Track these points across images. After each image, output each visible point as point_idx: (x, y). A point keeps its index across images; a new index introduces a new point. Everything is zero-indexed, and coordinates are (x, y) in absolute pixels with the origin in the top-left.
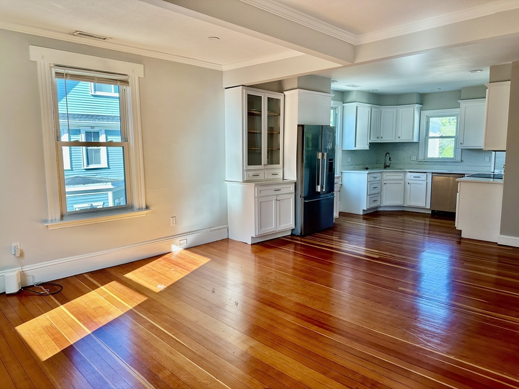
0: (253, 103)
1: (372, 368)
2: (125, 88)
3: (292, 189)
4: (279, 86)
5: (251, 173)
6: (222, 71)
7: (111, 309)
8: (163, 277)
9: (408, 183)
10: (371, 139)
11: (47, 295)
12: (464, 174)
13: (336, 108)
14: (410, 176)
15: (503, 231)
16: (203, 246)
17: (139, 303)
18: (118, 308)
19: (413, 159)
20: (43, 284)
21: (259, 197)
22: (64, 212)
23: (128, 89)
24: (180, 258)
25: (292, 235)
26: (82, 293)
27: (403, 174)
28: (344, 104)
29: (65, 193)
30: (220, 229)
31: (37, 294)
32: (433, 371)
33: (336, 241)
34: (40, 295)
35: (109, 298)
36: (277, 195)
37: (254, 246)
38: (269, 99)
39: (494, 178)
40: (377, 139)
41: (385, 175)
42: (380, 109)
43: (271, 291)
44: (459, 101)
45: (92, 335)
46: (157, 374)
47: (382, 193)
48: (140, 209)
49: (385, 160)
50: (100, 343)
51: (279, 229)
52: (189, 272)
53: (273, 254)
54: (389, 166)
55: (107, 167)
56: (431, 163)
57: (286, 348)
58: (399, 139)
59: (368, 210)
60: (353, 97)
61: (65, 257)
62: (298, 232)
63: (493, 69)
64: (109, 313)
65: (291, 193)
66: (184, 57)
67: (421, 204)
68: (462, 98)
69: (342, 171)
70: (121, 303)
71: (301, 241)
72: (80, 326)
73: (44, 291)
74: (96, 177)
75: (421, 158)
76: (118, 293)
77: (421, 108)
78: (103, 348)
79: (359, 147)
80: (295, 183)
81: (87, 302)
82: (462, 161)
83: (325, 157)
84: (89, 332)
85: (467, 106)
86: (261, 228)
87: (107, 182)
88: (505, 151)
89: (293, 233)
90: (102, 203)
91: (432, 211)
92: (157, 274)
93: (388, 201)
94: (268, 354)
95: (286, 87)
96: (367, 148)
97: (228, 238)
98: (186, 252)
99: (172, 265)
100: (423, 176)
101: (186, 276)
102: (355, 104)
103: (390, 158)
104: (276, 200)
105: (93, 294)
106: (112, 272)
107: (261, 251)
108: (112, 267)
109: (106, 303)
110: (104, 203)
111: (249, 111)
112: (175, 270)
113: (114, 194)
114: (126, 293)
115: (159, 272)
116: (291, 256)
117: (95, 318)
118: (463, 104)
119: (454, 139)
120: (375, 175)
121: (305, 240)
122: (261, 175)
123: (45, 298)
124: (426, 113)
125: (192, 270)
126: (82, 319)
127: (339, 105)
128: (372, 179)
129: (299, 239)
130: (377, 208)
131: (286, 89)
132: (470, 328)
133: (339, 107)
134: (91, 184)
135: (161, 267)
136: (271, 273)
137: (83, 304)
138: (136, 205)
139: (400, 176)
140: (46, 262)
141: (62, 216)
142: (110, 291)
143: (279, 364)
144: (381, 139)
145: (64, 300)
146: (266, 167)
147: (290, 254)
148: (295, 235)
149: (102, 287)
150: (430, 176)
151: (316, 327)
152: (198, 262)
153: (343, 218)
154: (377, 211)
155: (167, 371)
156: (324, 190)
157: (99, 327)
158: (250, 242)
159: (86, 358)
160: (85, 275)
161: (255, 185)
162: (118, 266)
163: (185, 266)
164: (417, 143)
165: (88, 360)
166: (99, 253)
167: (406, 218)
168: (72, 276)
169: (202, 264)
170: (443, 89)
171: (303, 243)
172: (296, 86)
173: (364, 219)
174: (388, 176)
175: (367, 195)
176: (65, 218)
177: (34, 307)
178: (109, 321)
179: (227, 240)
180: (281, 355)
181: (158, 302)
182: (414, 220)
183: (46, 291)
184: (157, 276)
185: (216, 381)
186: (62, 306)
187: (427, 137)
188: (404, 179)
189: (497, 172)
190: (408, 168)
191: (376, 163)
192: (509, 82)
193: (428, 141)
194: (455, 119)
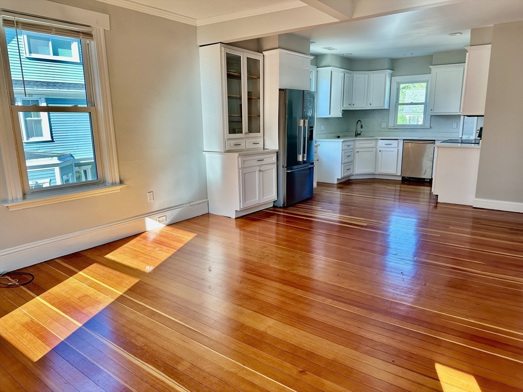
0: (232, 63)
1: (400, 339)
2: (88, 42)
3: (274, 159)
4: (257, 45)
5: (233, 142)
6: (196, 27)
7: (100, 297)
8: (149, 258)
9: (380, 151)
10: (344, 106)
11: (17, 286)
12: (434, 140)
14: (381, 143)
15: (479, 194)
16: (184, 222)
17: (129, 287)
18: (108, 296)
19: (383, 126)
20: (8, 274)
21: (243, 168)
22: (27, 190)
23: (93, 44)
24: (163, 236)
25: (274, 206)
26: (58, 281)
27: (374, 142)
28: (319, 69)
29: (26, 168)
30: (200, 204)
31: (4, 286)
32: (460, 337)
33: (320, 211)
34: (7, 287)
35: (92, 285)
36: (260, 166)
37: (239, 220)
38: (248, 58)
39: (462, 143)
40: (348, 106)
41: (357, 143)
42: (352, 75)
43: (271, 265)
44: (430, 67)
45: (84, 328)
46: (175, 366)
47: (354, 162)
48: (114, 184)
49: (357, 129)
50: (97, 336)
51: (262, 202)
52: (175, 251)
53: (257, 227)
54: (360, 135)
55: (51, 140)
56: (400, 130)
57: (307, 325)
58: (370, 106)
59: (342, 178)
60: (327, 61)
61: (31, 242)
62: (281, 203)
63: (474, 32)
64: (99, 302)
65: (273, 163)
66: (154, 8)
67: (393, 171)
68: (433, 64)
70: (109, 289)
71: (284, 212)
72: (67, 319)
73: (11, 282)
74: (39, 151)
75: (391, 125)
76: (103, 278)
77: (392, 74)
78: (103, 343)
79: (333, 115)
80: (277, 152)
81: (68, 291)
82: (431, 127)
83: (306, 125)
84: (80, 325)
85: (439, 72)
86: (245, 201)
87: (52, 157)
88: (483, 116)
89: (276, 205)
90: (48, 180)
91: (403, 177)
92: (141, 255)
93: (360, 170)
94: (291, 333)
95: (266, 46)
96: (340, 115)
97: (208, 213)
98: (169, 228)
99: (156, 244)
100: (395, 143)
101: (173, 255)
102: (329, 68)
103: (362, 126)
104: (260, 171)
105: (72, 281)
106: (89, 255)
107: (247, 224)
108: (86, 250)
109: (91, 291)
110: (51, 180)
111: (228, 72)
112: (160, 250)
113: (62, 169)
114: (112, 278)
115: (142, 253)
116: (274, 227)
117: (83, 308)
118: (435, 69)
119: (423, 105)
120: (348, 143)
121: (289, 211)
122: (242, 144)
123: (15, 289)
124: (396, 79)
125: (178, 248)
126: (68, 311)
127: (313, 69)
128: (346, 147)
129: (281, 210)
130: (349, 176)
131: (265, 49)
132: (478, 290)
133: (314, 72)
134: (34, 160)
135: (144, 246)
136: (266, 247)
137: (63, 293)
138: (109, 179)
139: (372, 144)
140: (9, 249)
141: (24, 195)
142: (91, 277)
143: (305, 343)
144: (353, 106)
145: (39, 290)
146: (248, 135)
147: (272, 225)
148: (277, 207)
149: (80, 273)
150: (401, 143)
151: (330, 300)
152: (184, 239)
153: (320, 188)
154: (349, 180)
155: (186, 363)
156: (305, 159)
157: (90, 318)
158: (234, 217)
159: (85, 356)
160: (58, 261)
161: (239, 155)
162: (93, 248)
163: (170, 244)
164: (388, 110)
165: (89, 359)
166: (71, 235)
167: (377, 185)
168: (42, 263)
169: (187, 241)
170: (416, 54)
171: (286, 214)
172: (277, 46)
173: (339, 188)
174: (360, 143)
175: (342, 163)
176: (28, 197)
177: (5, 301)
178: (100, 311)
179: (208, 215)
180: (304, 333)
181: (152, 286)
182: (387, 187)
183: (14, 282)
184: (142, 257)
185: (244, 368)
186: (38, 298)
187: (397, 103)
188: (375, 147)
189: (465, 137)
190: (379, 136)
191: (347, 132)
192: (490, 46)
193: (398, 107)
194: (425, 86)
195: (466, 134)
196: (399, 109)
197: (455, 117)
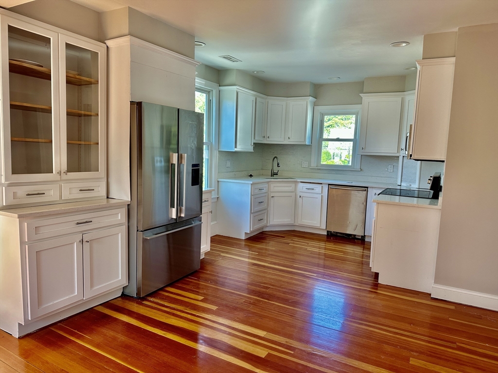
3: (121, 216)
4: (99, 31)
5: (22, 190)
9: (300, 196)
10: (256, 139)
12: (367, 187)
13: (209, 92)
14: (301, 186)
15: (438, 280)
19: (304, 165)
21: (33, 241)
25: (123, 296)
27: (293, 185)
28: (221, 88)
36: (84, 233)
40: (262, 139)
41: (272, 185)
42: (267, 100)
44: (361, 95)
47: (269, 209)
49: (273, 166)
51: (89, 295)
54: (277, 174)
56: (324, 172)
58: (289, 140)
59: (251, 232)
60: (232, 78)
62: (133, 290)
63: (429, 40)
65: (120, 225)
68: (364, 92)
69: (219, 180)
71: (133, 315)
75: (313, 165)
77: (314, 103)
79: (240, 148)
80: (128, 205)
82: (361, 170)
83: (185, 162)
85: (371, 101)
89: (126, 293)
91: (328, 232)
93: (277, 220)
96: (250, 149)
100: (318, 188)
102: (234, 88)
103: (278, 164)
104: (82, 241)
118: (366, 98)
119: (352, 142)
120: (261, 186)
124: (320, 109)
127: (213, 87)
128: (257, 191)
130: (262, 228)
131: (110, 35)
133: (214, 91)
139: (290, 187)
144: (268, 139)
146: (65, 177)
148: (127, 297)
150: (326, 188)
154: (263, 232)
156: (183, 215)
158: (17, 333)
164: (310, 146)
167: (296, 244)
172: (127, 32)
173: (246, 245)
174: (277, 187)
175: (251, 213)
187: (321, 139)
188: (295, 191)
189: (404, 186)
190: (299, 177)
191: (262, 169)
192: (453, 59)
193: (321, 144)
194: (354, 119)
195: (406, 181)
196: (323, 145)
197: (392, 159)
